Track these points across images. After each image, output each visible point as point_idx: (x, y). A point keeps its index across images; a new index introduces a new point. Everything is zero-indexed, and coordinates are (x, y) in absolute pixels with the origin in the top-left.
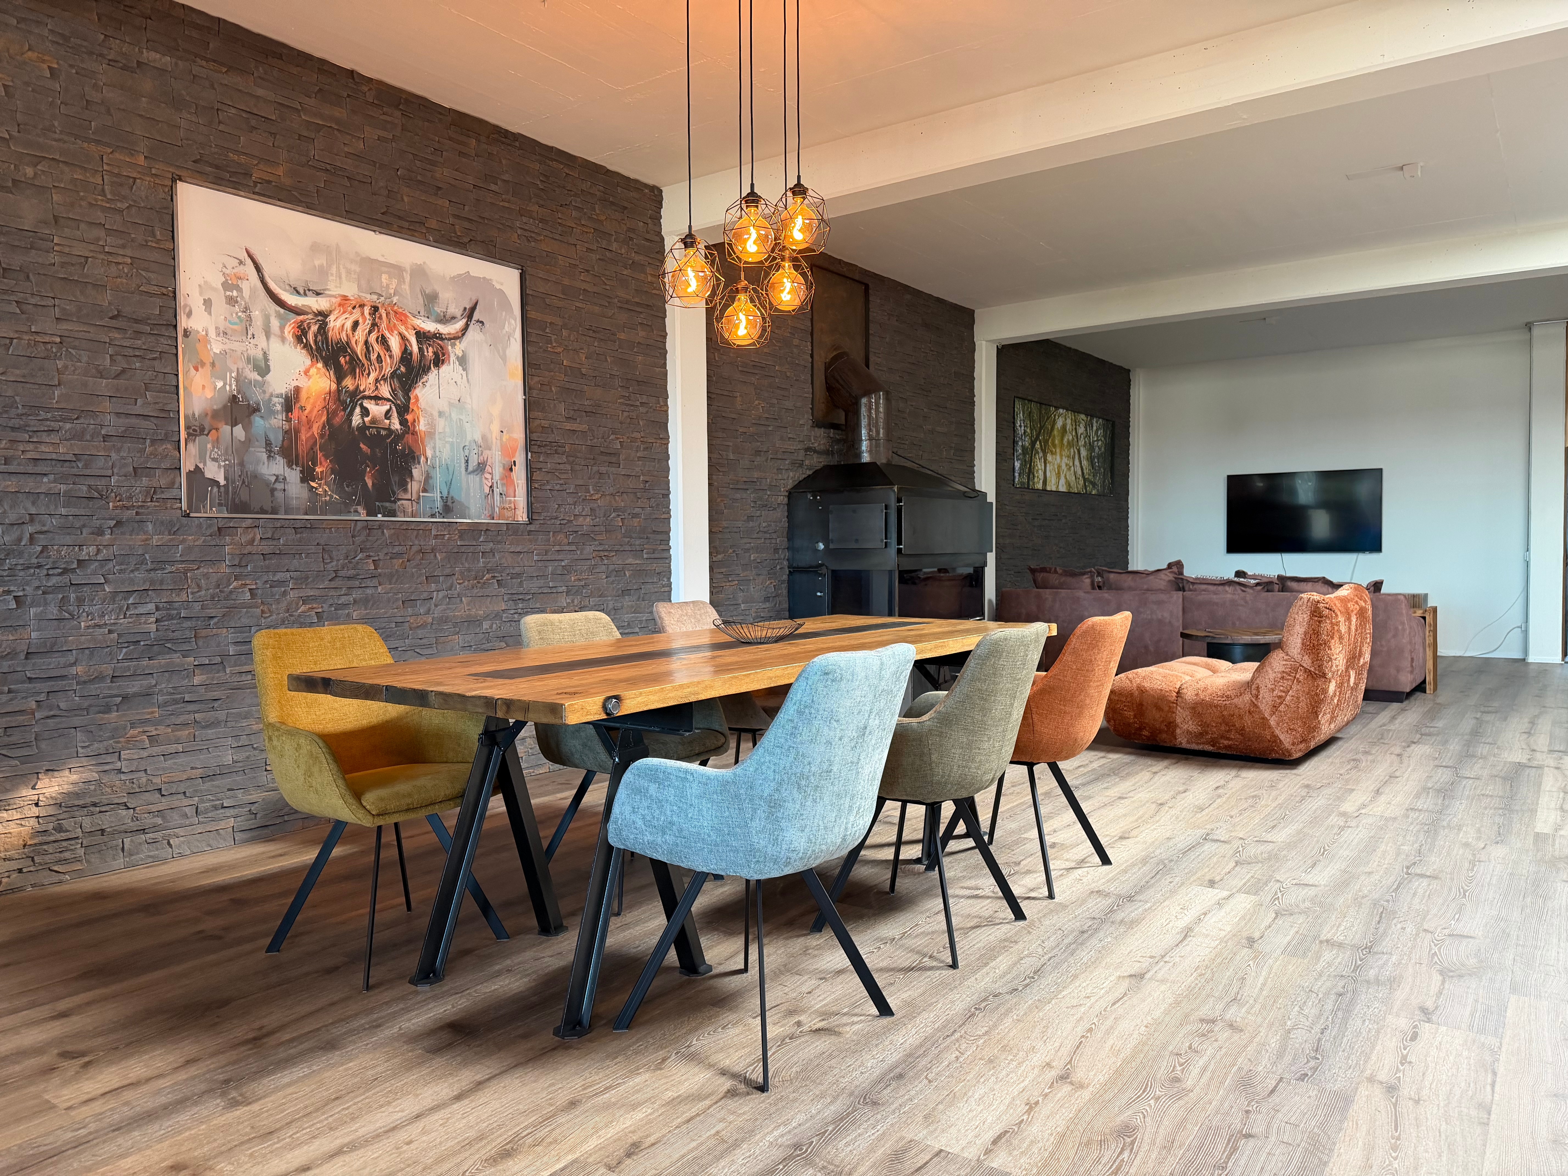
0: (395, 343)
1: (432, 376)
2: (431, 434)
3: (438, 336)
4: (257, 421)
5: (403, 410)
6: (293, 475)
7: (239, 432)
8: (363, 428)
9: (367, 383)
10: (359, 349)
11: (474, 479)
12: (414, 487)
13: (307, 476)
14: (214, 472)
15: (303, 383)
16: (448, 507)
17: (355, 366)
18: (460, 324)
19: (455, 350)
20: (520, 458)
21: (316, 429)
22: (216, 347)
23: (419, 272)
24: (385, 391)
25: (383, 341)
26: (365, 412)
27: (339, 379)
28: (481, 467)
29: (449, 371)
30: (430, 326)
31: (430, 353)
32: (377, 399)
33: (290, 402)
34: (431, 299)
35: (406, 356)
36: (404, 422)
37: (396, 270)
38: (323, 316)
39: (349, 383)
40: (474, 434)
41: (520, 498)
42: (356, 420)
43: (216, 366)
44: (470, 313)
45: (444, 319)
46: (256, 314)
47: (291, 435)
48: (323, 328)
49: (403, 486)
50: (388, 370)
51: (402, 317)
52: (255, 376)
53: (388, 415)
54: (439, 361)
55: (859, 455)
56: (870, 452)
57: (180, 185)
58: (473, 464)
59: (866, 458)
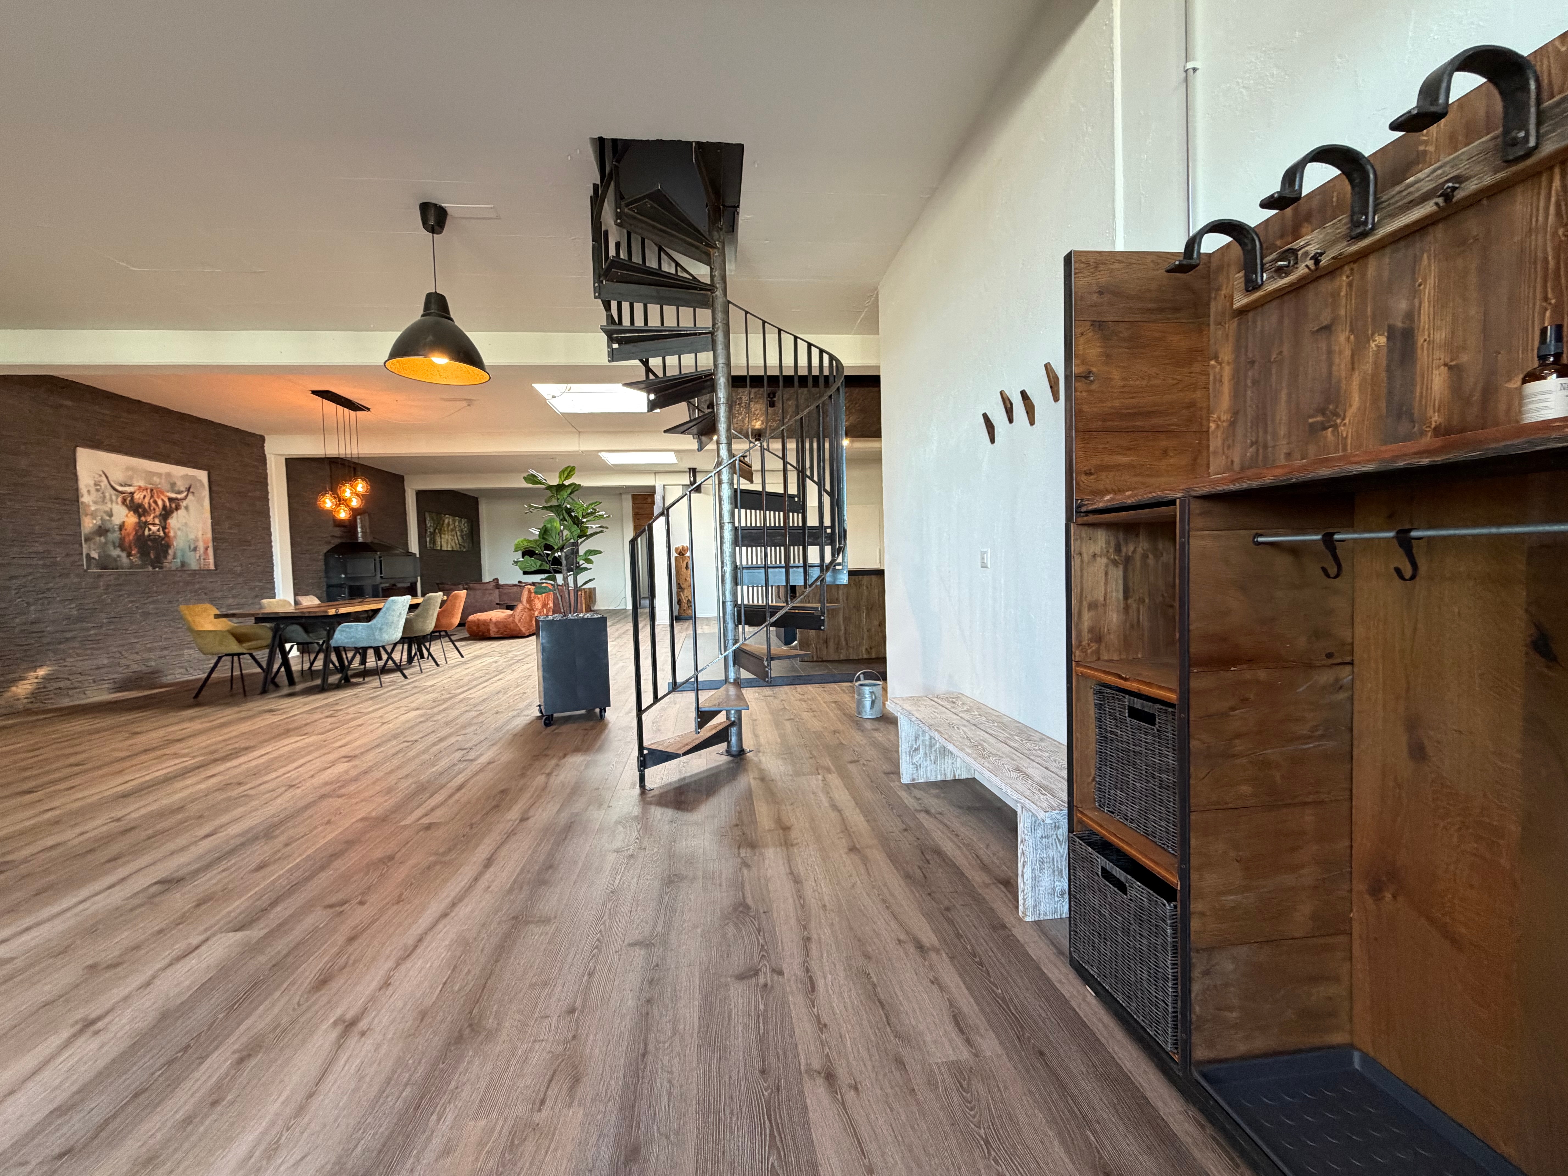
0: (160, 503)
1: (175, 515)
2: (175, 537)
3: (177, 499)
4: (109, 534)
5: (164, 528)
6: (124, 555)
7: (103, 539)
8: (149, 536)
9: (150, 519)
10: (146, 506)
11: (193, 553)
12: (170, 557)
13: (129, 555)
14: (95, 555)
15: (125, 519)
16: (183, 564)
17: (145, 512)
18: (185, 494)
19: (184, 504)
20: (210, 544)
21: (131, 537)
22: (93, 508)
23: (168, 475)
24: (157, 521)
25: (155, 502)
26: (150, 530)
27: (140, 516)
28: (195, 549)
29: (181, 512)
30: (173, 495)
31: (173, 506)
32: (154, 524)
33: (122, 527)
34: (173, 485)
35: (164, 507)
36: (164, 533)
37: (159, 475)
38: (132, 494)
39: (143, 519)
40: (192, 536)
41: (211, 560)
42: (146, 533)
43: (93, 515)
44: (188, 490)
45: (179, 492)
46: (107, 495)
47: (122, 540)
48: (132, 498)
49: (165, 557)
50: (158, 513)
51: (162, 493)
52: (107, 518)
53: (158, 530)
54: (177, 508)
55: (357, 538)
56: (362, 537)
57: (78, 449)
58: (192, 547)
59: (360, 540)
